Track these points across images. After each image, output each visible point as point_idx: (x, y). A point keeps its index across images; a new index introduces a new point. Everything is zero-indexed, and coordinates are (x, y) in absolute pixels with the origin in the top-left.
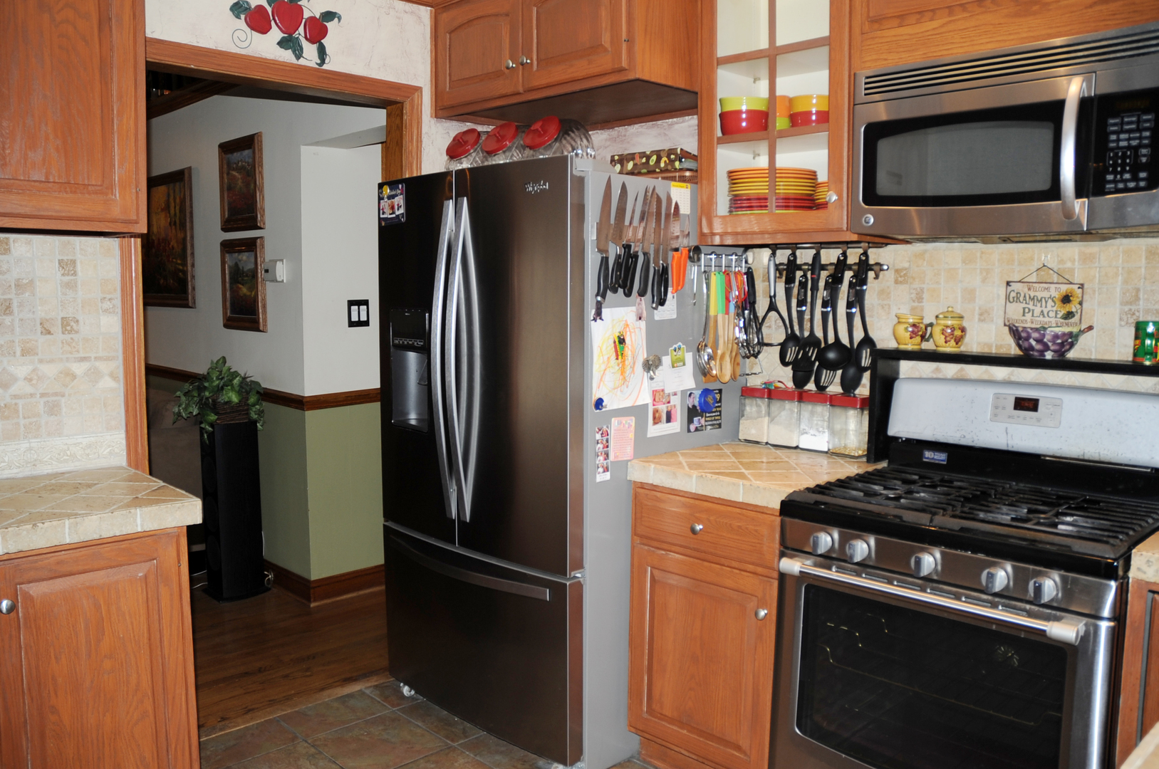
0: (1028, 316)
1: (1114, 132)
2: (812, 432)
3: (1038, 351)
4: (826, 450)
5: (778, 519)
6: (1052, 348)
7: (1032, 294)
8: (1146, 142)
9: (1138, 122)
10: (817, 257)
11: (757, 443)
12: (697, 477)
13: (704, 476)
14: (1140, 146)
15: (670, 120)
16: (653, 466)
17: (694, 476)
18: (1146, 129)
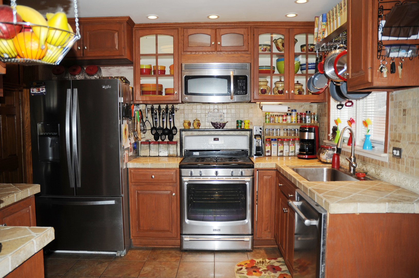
0: (213, 120)
1: (239, 83)
2: (163, 151)
3: (219, 127)
4: (167, 155)
5: (179, 169)
6: (222, 126)
7: (214, 115)
8: (244, 85)
9: (243, 81)
10: (159, 107)
11: (146, 156)
12: (151, 164)
13: (153, 163)
14: (243, 86)
15: (109, 67)
16: (136, 163)
17: (150, 163)
18: (244, 83)
